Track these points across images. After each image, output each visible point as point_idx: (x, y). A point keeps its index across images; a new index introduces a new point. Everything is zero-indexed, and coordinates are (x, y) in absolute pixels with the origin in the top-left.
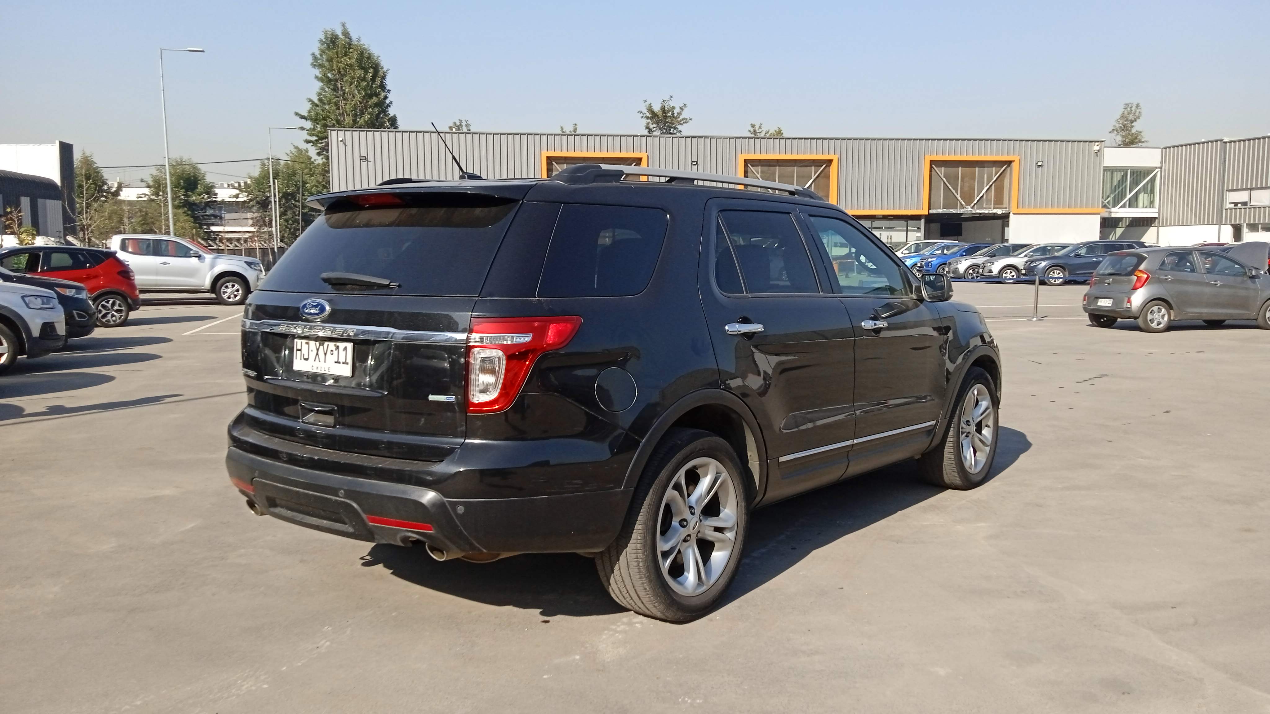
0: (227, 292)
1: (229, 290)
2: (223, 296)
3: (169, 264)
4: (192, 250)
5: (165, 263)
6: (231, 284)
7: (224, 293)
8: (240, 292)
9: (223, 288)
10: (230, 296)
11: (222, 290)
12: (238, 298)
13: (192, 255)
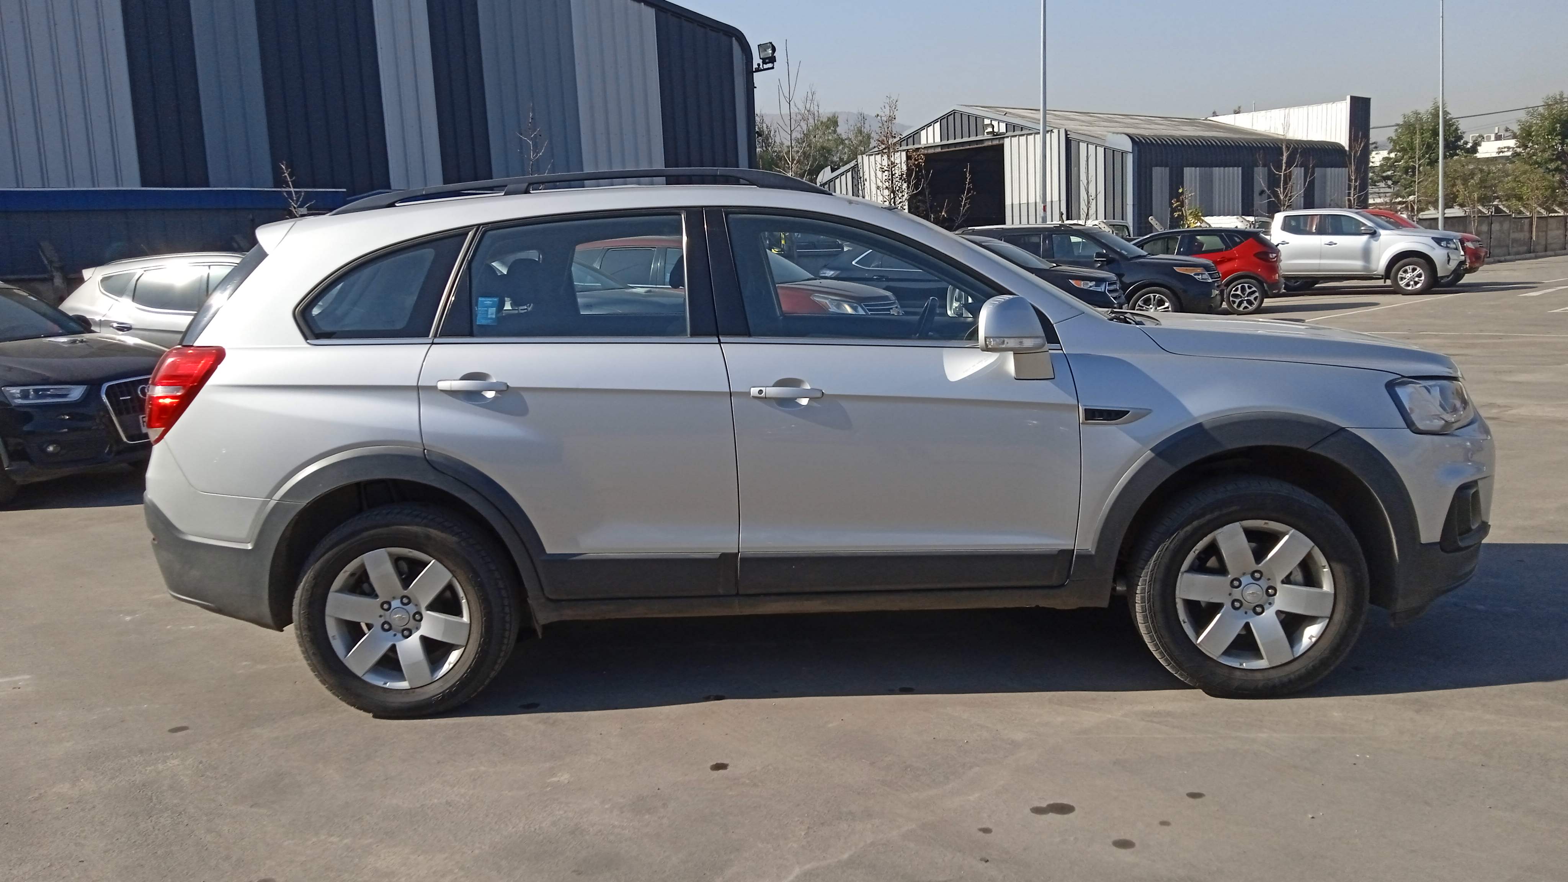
0: (1405, 279)
1: (1409, 275)
2: (1400, 283)
3: (1335, 244)
4: (1364, 225)
5: (1331, 244)
6: (1411, 267)
7: (1402, 279)
8: (1423, 278)
9: (1401, 272)
10: (1409, 282)
11: (1399, 276)
12: (1419, 286)
13: (1363, 232)
